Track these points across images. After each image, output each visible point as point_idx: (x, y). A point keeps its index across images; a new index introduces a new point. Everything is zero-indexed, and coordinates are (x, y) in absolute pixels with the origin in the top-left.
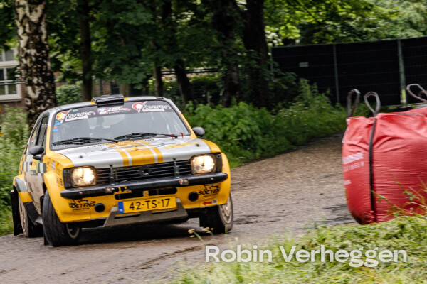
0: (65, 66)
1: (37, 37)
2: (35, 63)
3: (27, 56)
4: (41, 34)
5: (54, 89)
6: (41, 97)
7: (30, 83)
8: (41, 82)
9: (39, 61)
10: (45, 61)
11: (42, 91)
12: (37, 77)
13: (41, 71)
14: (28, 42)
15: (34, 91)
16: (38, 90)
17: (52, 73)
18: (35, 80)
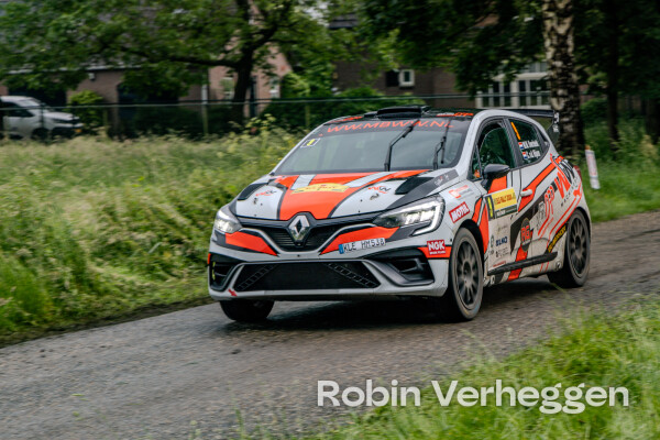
0: (591, 79)
1: (563, 49)
2: (559, 75)
3: (553, 68)
4: (567, 46)
5: (578, 102)
6: (565, 109)
7: (555, 95)
8: (566, 93)
9: (565, 73)
10: (570, 74)
11: (566, 103)
12: (564, 88)
13: (566, 84)
14: (555, 53)
15: (558, 102)
16: (563, 102)
17: (577, 85)
18: (560, 92)
